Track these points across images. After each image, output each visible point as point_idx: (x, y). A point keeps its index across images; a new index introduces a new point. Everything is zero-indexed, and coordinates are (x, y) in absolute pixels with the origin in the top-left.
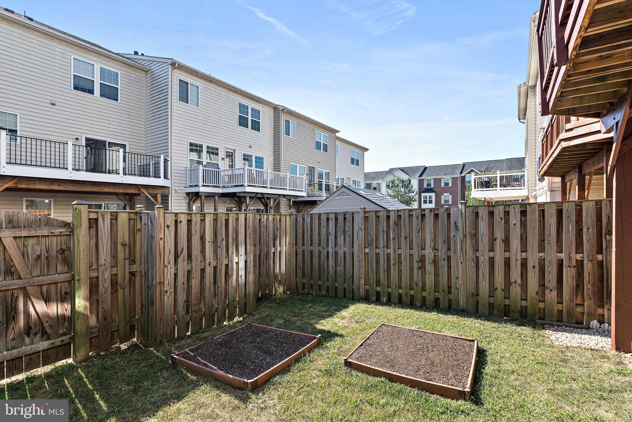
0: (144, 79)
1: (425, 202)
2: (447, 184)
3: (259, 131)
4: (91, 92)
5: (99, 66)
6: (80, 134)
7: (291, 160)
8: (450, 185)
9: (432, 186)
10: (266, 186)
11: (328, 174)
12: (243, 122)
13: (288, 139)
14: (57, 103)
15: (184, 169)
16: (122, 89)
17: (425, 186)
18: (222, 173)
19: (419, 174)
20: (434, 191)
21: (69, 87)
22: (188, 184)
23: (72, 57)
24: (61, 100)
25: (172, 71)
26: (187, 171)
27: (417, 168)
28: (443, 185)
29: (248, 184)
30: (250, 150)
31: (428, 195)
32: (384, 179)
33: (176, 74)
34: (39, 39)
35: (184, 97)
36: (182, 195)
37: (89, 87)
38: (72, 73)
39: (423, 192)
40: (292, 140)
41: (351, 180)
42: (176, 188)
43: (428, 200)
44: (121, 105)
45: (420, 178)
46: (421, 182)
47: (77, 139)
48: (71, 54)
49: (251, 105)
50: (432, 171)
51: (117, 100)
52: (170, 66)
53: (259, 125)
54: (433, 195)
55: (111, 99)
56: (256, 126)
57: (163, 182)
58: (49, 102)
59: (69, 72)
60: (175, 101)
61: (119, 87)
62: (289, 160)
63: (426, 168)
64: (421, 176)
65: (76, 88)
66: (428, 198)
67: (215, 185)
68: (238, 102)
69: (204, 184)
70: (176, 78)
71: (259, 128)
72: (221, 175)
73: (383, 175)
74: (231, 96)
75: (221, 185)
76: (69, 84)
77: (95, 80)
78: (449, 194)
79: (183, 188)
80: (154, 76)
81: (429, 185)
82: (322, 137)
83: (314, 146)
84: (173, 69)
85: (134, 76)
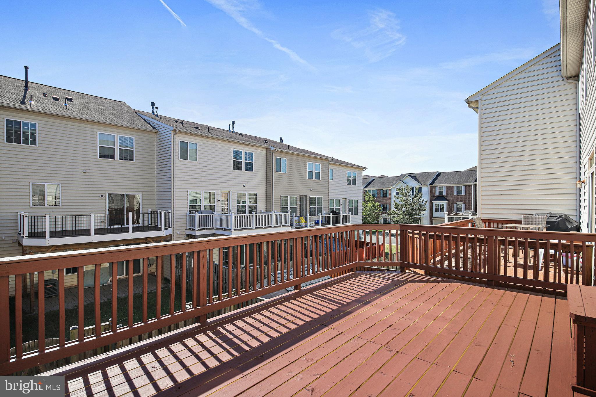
0: (154, 139)
1: (437, 210)
2: (460, 192)
3: (253, 171)
4: (112, 157)
5: (118, 135)
6: (104, 192)
7: (282, 193)
8: (464, 193)
9: (444, 194)
10: (252, 227)
11: (320, 199)
12: (237, 166)
13: (280, 175)
14: (87, 171)
15: (185, 214)
16: (137, 150)
17: (437, 194)
18: (215, 216)
19: (430, 182)
20: (446, 200)
21: (96, 157)
22: (188, 227)
23: (98, 132)
24: (90, 168)
25: (173, 136)
26: (187, 216)
27: (429, 174)
28: (456, 193)
29: (235, 228)
30: (244, 188)
31: (440, 203)
32: (394, 186)
33: (177, 138)
34: (74, 124)
35: (184, 155)
36: (183, 236)
37: (110, 153)
38: (98, 145)
39: (434, 200)
40: (284, 175)
41: (347, 200)
42: (178, 231)
43: (439, 208)
44: (136, 163)
45: (431, 186)
46: (432, 190)
47: (102, 196)
48: (97, 130)
49: (244, 149)
50: (445, 177)
51: (132, 160)
52: (172, 132)
53: (253, 166)
54: (445, 203)
55: (128, 160)
56: (249, 167)
57: (164, 233)
58: (81, 171)
59: (95, 145)
60: (177, 160)
61: (134, 149)
62: (280, 193)
63: (439, 174)
64: (432, 183)
65: (101, 156)
66: (439, 206)
67: (210, 227)
68: (233, 149)
69: (200, 228)
70: (177, 140)
71: (252, 168)
72: (215, 218)
73: (394, 182)
74: (226, 146)
75: (215, 227)
76: (96, 154)
77: (115, 147)
78: (462, 203)
79: (184, 230)
80: (161, 138)
81: (441, 193)
82: (314, 167)
83: (306, 176)
84: (175, 134)
85: (145, 138)
